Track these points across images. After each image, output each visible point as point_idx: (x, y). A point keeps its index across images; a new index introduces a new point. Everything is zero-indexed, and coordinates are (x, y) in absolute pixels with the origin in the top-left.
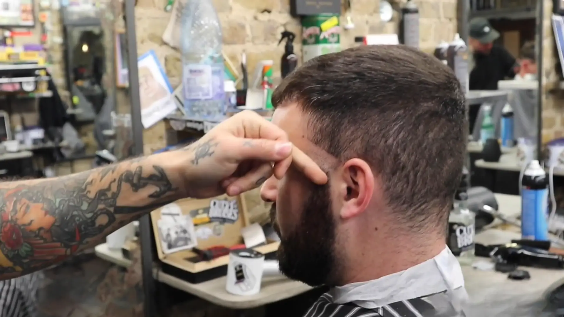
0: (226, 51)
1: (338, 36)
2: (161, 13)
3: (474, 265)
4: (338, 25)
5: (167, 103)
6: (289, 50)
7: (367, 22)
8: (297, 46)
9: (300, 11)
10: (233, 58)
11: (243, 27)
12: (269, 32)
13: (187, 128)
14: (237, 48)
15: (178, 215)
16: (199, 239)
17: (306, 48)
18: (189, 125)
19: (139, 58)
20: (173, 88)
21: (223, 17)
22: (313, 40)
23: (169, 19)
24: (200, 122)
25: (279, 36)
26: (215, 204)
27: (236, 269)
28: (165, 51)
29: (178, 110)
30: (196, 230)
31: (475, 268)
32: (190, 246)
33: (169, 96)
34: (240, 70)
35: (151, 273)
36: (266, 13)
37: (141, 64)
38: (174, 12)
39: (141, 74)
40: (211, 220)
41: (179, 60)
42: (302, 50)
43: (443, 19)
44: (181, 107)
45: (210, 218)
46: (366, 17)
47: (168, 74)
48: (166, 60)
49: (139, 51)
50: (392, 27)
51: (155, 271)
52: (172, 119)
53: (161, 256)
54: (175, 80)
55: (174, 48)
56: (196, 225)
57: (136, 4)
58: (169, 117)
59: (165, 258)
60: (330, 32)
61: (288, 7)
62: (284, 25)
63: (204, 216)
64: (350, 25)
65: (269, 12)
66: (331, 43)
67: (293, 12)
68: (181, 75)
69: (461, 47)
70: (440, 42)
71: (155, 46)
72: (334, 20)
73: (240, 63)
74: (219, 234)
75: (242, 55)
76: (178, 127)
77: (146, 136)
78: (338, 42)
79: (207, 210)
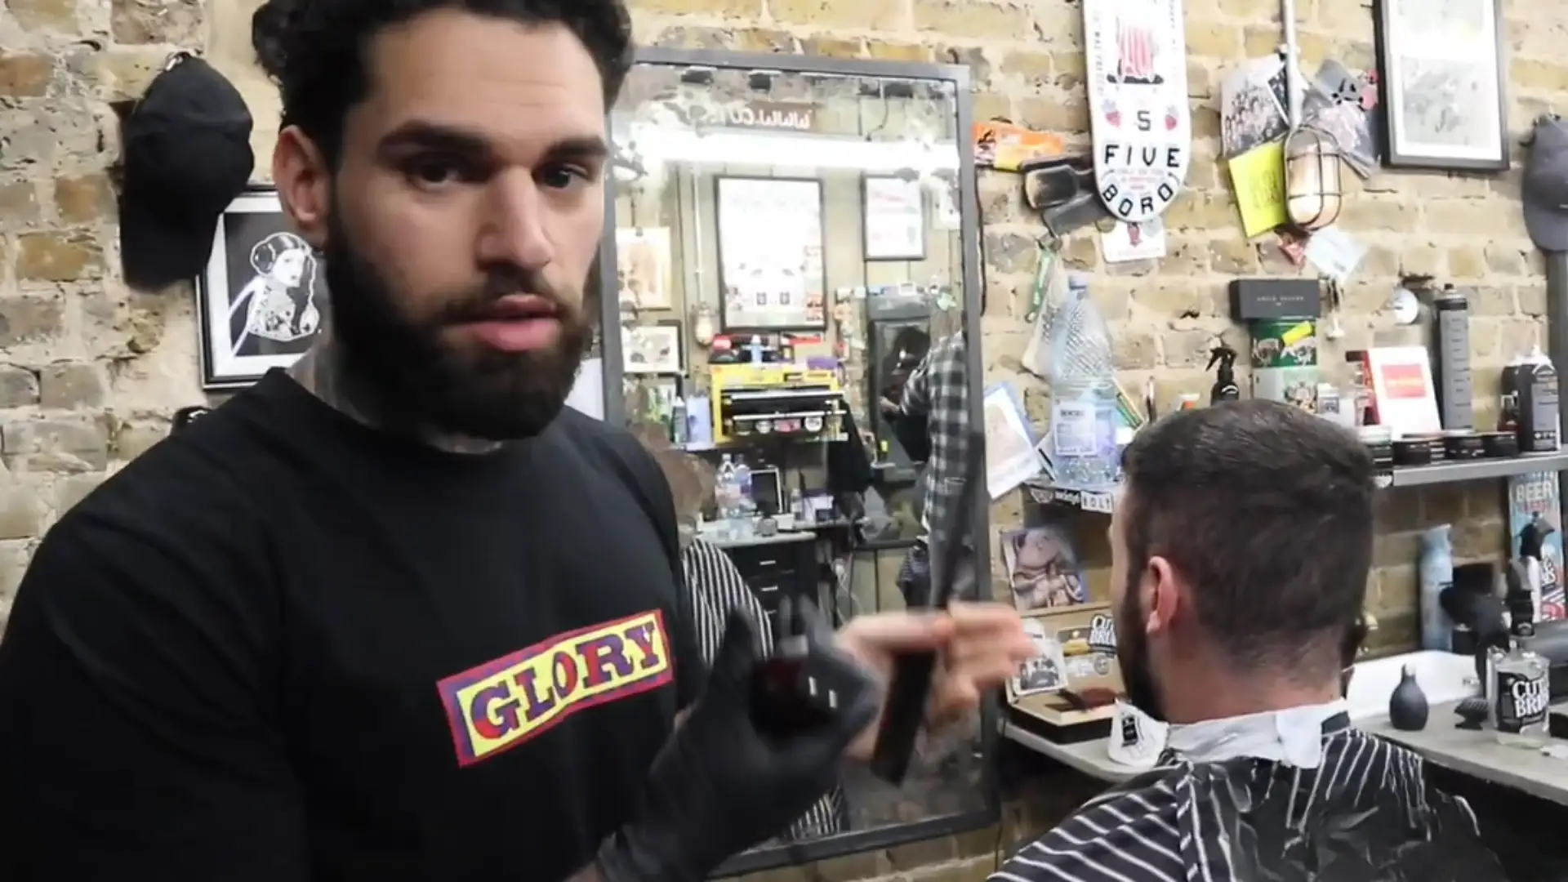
0: (1120, 379)
1: (1314, 351)
2: (1020, 325)
3: (1545, 749)
4: (1313, 334)
5: (1027, 461)
6: (1225, 377)
7: (1371, 326)
8: (1239, 371)
9: (1246, 313)
10: (1134, 390)
11: (1151, 341)
12: (1195, 347)
13: (1056, 500)
14: (1141, 376)
15: (1039, 636)
16: (1070, 676)
17: (1258, 372)
18: (1059, 496)
19: (985, 393)
20: (1036, 439)
21: (1115, 327)
22: (1269, 359)
23: (1032, 333)
24: (1075, 493)
25: (1210, 355)
26: (1099, 622)
27: (1124, 723)
28: (1026, 381)
29: (1044, 471)
30: (1067, 662)
31: (1546, 754)
32: (1058, 686)
33: (1031, 452)
34: (1146, 409)
35: (994, 724)
36: (1189, 318)
37: (988, 402)
38: (1041, 321)
39: (987, 417)
40: (1093, 649)
41: (1045, 395)
42: (1251, 376)
43: (1519, 315)
44: (1048, 468)
45: (1090, 645)
46: (1370, 317)
47: (1029, 417)
48: (1026, 395)
49: (985, 383)
50: (1418, 333)
51: (1000, 721)
52: (1033, 486)
53: (1010, 699)
54: (1039, 426)
55: (1036, 376)
56: (1066, 655)
57: (982, 314)
58: (1029, 483)
59: (1017, 702)
60: (1297, 346)
61: (1226, 306)
62: (1220, 336)
63: (1082, 642)
64: (1337, 333)
65: (1195, 315)
66: (1300, 364)
67: (1235, 314)
68: (1048, 418)
69: (1545, 368)
70: (1512, 359)
71: (1010, 375)
72: (1306, 327)
73: (1145, 397)
74: (1103, 673)
75: (1148, 384)
76: (1043, 498)
77: (994, 511)
78: (1313, 361)
79: (1086, 632)
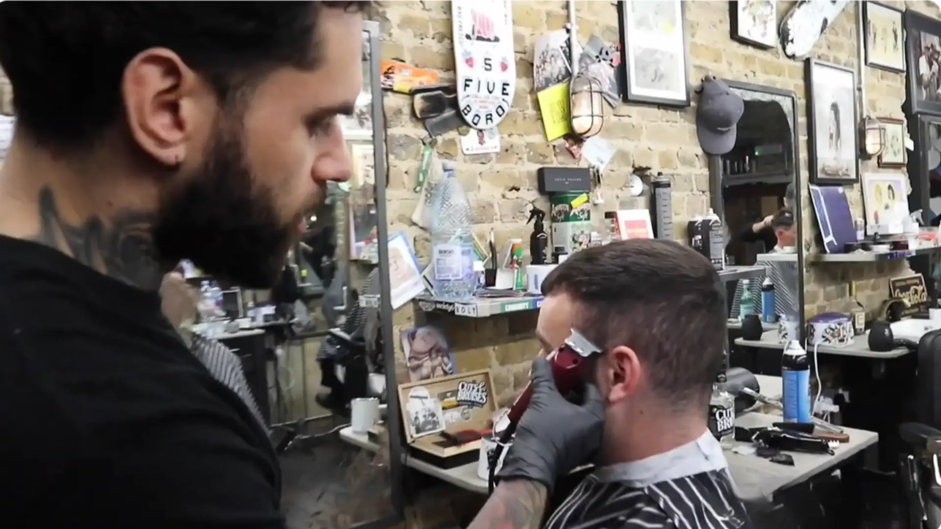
0: (476, 229)
1: (589, 212)
2: (411, 195)
3: (734, 450)
4: (588, 201)
5: (416, 284)
6: (539, 228)
7: (618, 197)
8: (546, 224)
9: (548, 188)
10: (482, 237)
11: (491, 205)
12: (518, 210)
13: (436, 309)
14: (485, 227)
15: (426, 398)
16: (447, 422)
17: (554, 225)
18: (439, 306)
19: (389, 239)
20: (421, 269)
21: (471, 195)
22: (563, 217)
23: (419, 199)
24: (450, 304)
25: (529, 215)
26: (463, 386)
27: (488, 453)
28: (415, 231)
29: (427, 290)
30: (444, 414)
31: (736, 452)
32: (438, 430)
33: (418, 277)
34: (489, 249)
35: (399, 458)
36: (514, 191)
37: (391, 245)
38: (424, 192)
39: (390, 254)
40: (459, 404)
41: (427, 240)
42: (551, 227)
43: (695, 192)
44: (429, 288)
45: (459, 401)
46: (617, 192)
47: (416, 255)
48: (415, 240)
49: (389, 232)
50: (643, 201)
51: (403, 456)
52: (420, 300)
53: (409, 440)
54: (424, 261)
55: (422, 228)
56: (444, 408)
57: (386, 186)
58: (418, 298)
59: (413, 442)
60: (579, 209)
61: (536, 184)
62: (533, 202)
63: (452, 400)
64: (600, 201)
65: (518, 190)
66: (581, 220)
67: (541, 189)
68: (430, 257)
69: (716, 222)
70: (694, 216)
71: (405, 227)
72: (584, 197)
73: (488, 241)
74: (468, 419)
75: (490, 233)
76: (428, 308)
77: (395, 317)
78: (588, 218)
79: (455, 393)
